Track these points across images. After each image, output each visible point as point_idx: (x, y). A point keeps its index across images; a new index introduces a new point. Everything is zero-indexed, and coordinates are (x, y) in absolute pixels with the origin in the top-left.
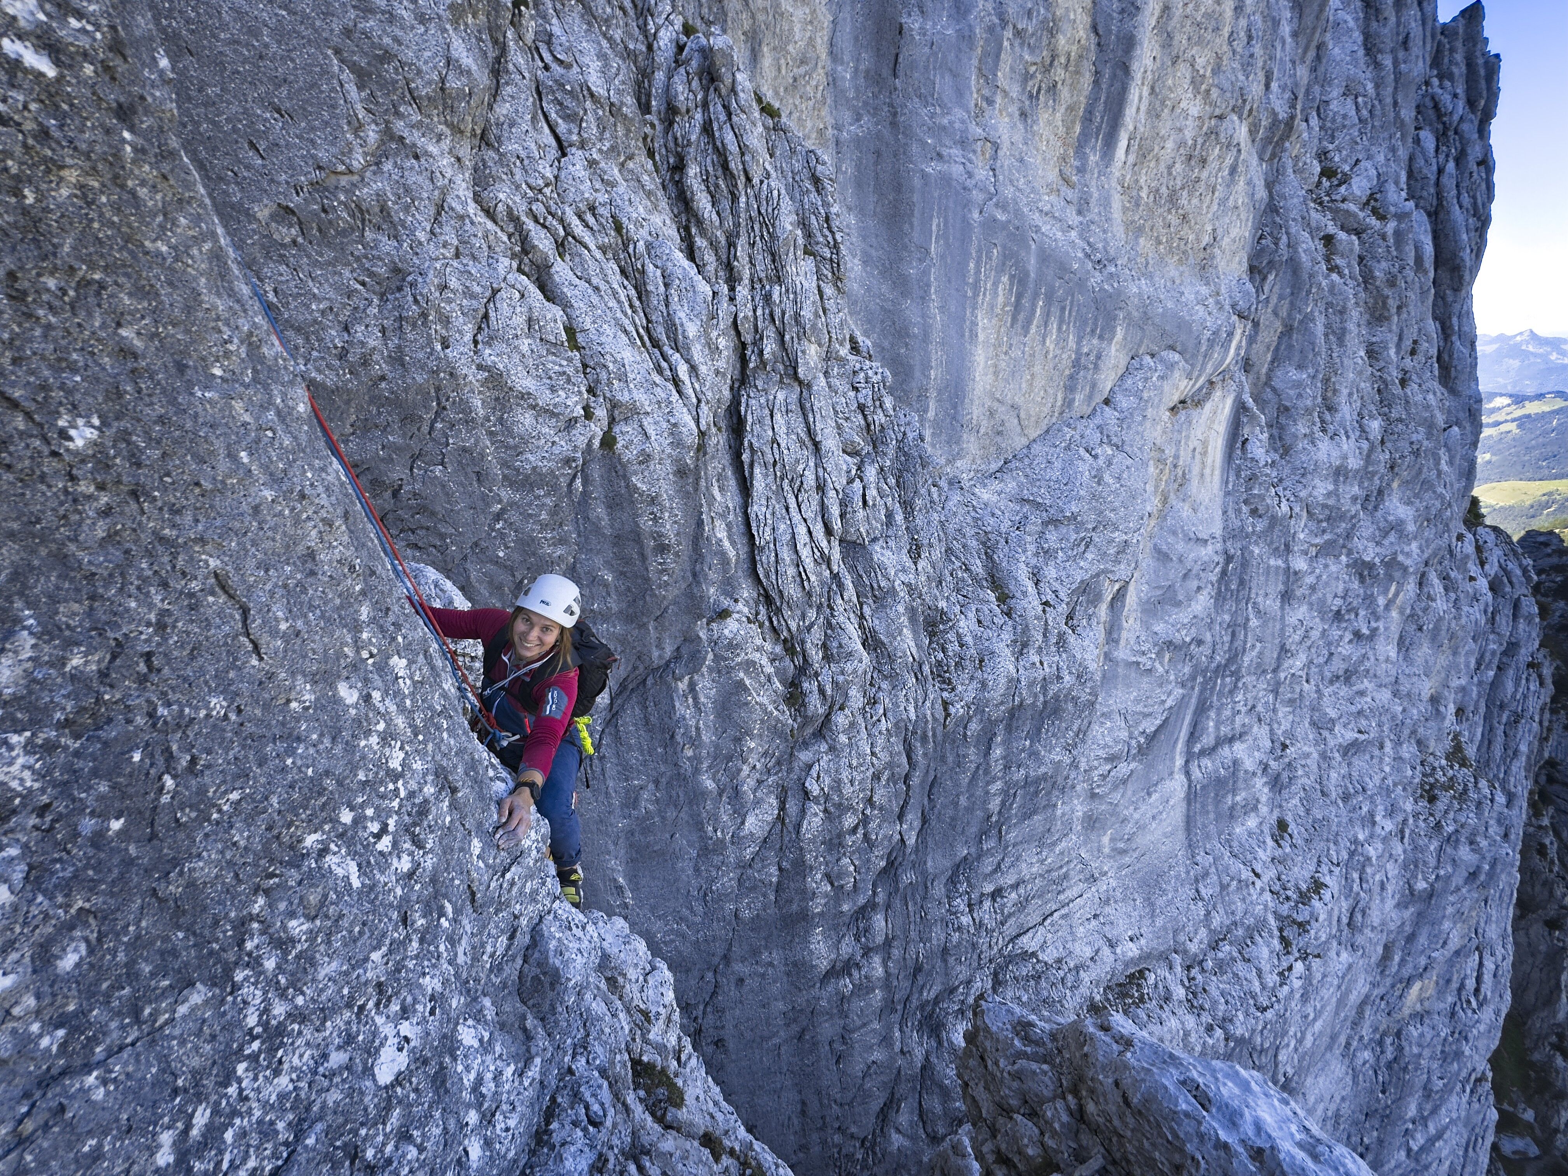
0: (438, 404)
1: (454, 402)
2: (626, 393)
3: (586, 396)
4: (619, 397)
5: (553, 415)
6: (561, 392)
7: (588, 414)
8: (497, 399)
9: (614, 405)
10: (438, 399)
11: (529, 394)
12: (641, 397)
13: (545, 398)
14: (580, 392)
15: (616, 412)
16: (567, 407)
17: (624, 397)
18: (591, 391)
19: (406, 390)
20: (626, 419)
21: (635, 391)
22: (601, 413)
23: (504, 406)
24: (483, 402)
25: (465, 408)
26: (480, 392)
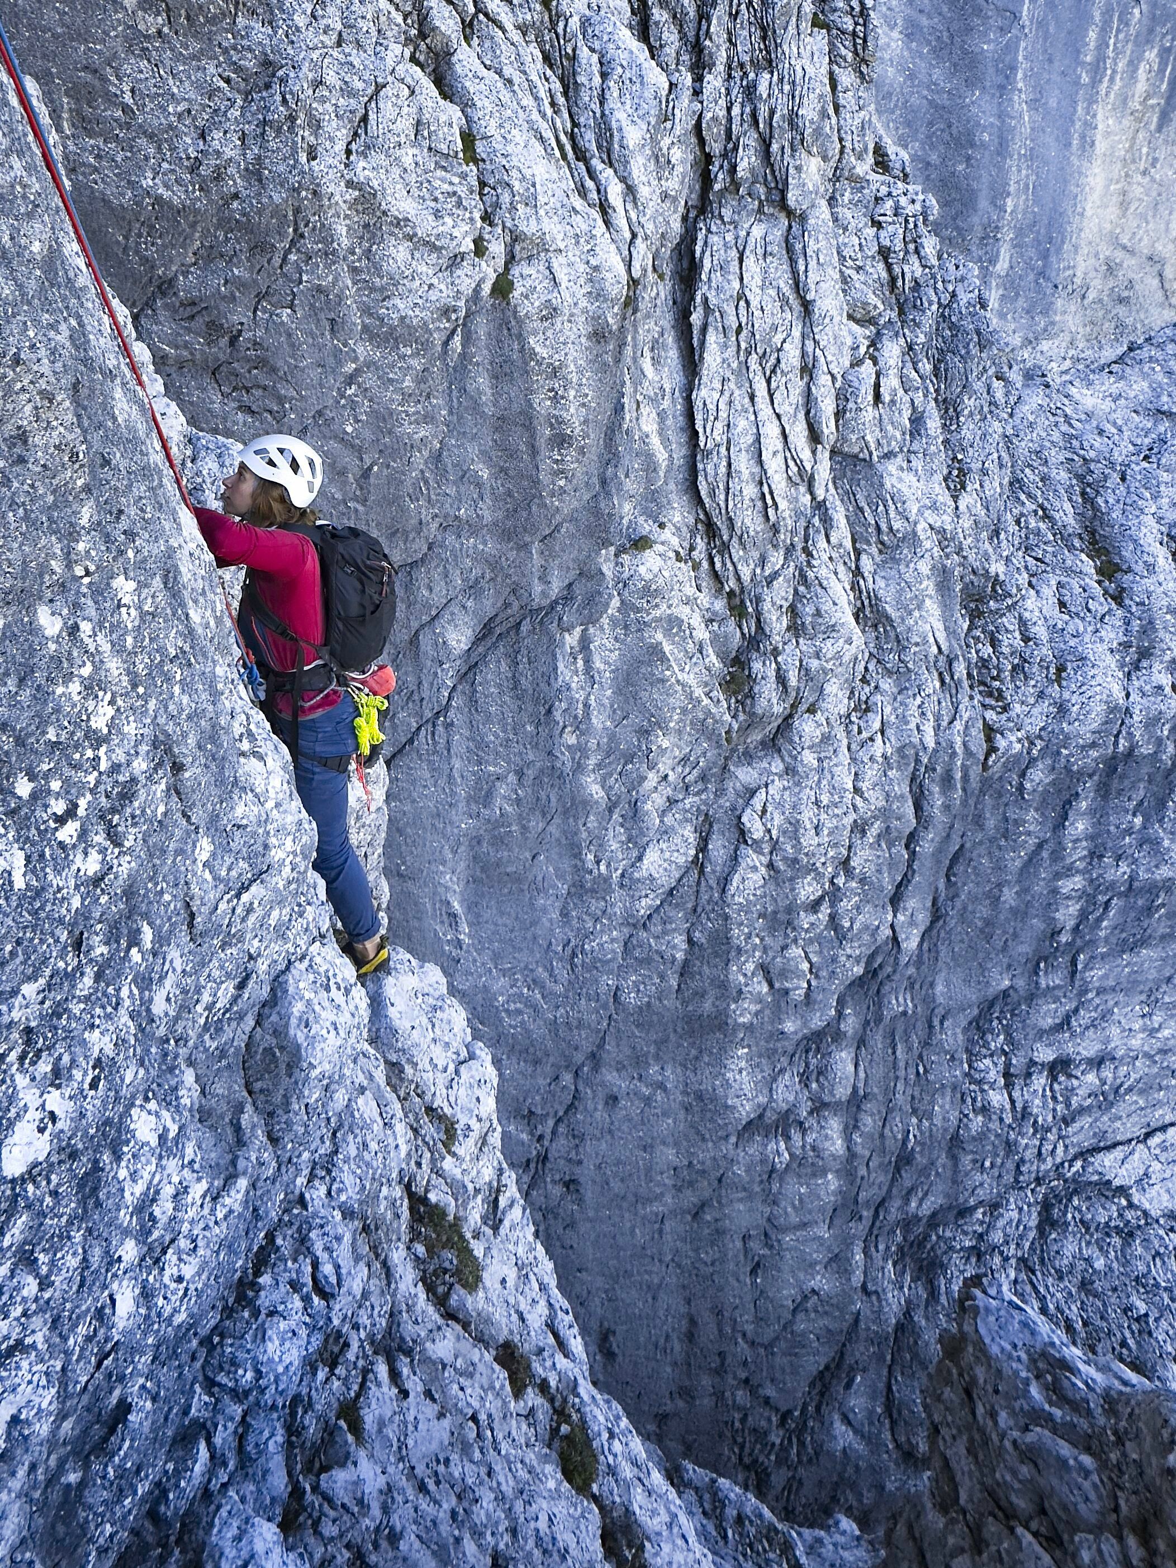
0: (295, 230)
1: (314, 229)
2: (533, 222)
3: (479, 223)
4: (523, 227)
5: (434, 248)
6: (448, 220)
7: (480, 248)
8: (366, 226)
9: (516, 238)
10: (296, 223)
11: (407, 220)
12: (554, 229)
13: (426, 226)
14: (472, 219)
15: (518, 248)
16: (453, 238)
17: (529, 228)
18: (487, 218)
19: (260, 213)
20: (529, 258)
21: (546, 220)
22: (497, 248)
23: (374, 235)
24: (349, 228)
25: (326, 236)
26: (347, 216)
